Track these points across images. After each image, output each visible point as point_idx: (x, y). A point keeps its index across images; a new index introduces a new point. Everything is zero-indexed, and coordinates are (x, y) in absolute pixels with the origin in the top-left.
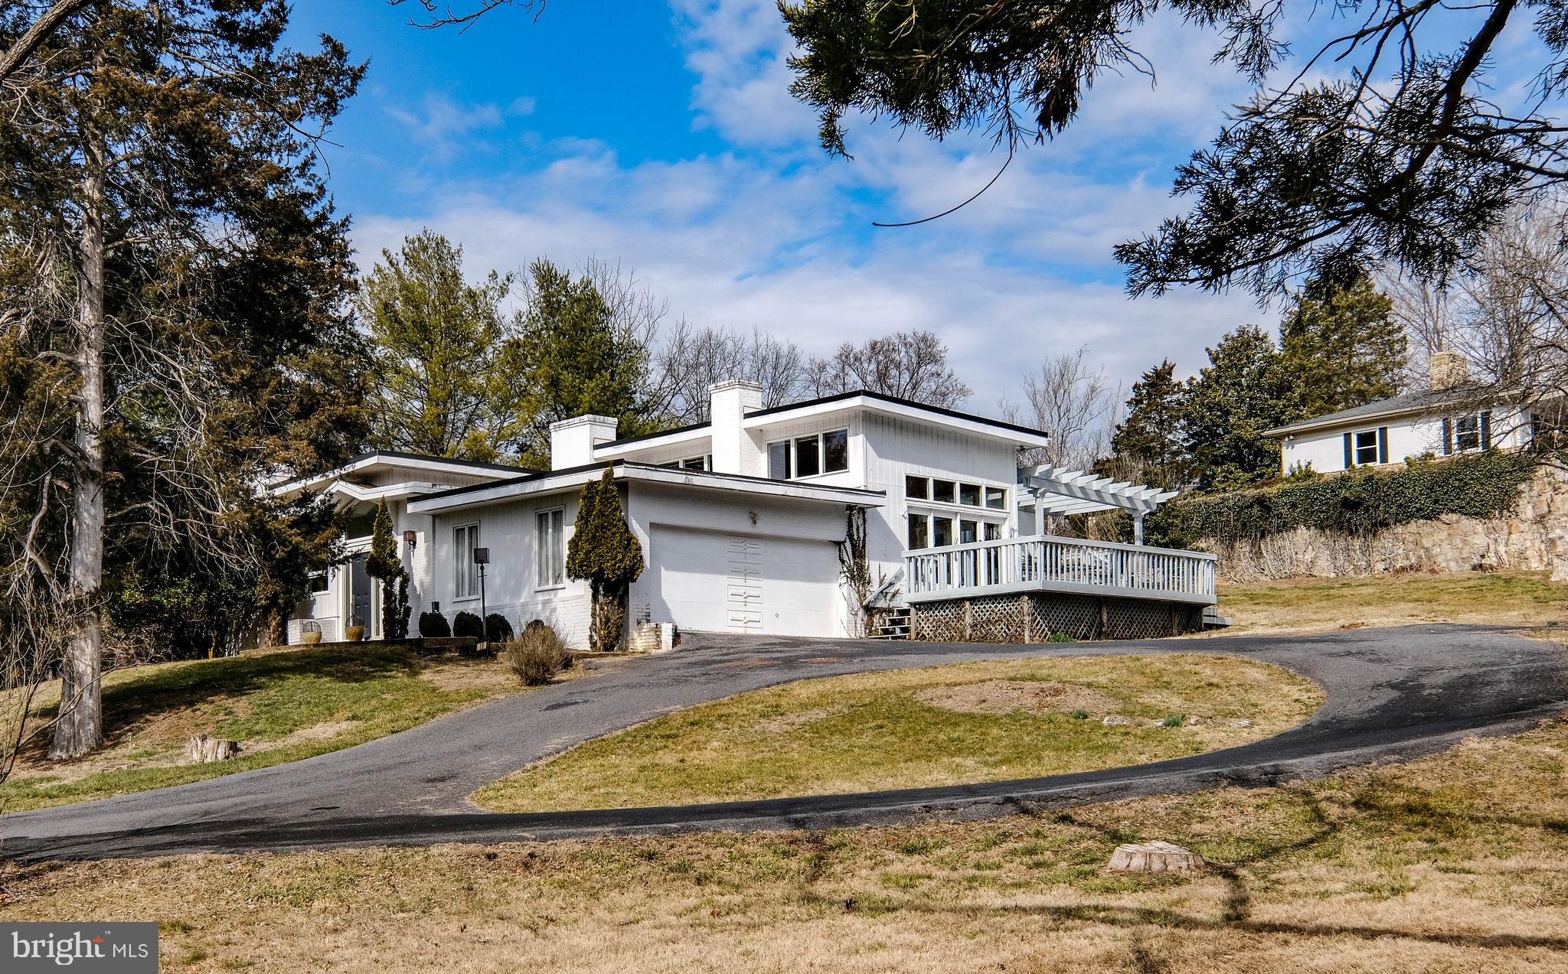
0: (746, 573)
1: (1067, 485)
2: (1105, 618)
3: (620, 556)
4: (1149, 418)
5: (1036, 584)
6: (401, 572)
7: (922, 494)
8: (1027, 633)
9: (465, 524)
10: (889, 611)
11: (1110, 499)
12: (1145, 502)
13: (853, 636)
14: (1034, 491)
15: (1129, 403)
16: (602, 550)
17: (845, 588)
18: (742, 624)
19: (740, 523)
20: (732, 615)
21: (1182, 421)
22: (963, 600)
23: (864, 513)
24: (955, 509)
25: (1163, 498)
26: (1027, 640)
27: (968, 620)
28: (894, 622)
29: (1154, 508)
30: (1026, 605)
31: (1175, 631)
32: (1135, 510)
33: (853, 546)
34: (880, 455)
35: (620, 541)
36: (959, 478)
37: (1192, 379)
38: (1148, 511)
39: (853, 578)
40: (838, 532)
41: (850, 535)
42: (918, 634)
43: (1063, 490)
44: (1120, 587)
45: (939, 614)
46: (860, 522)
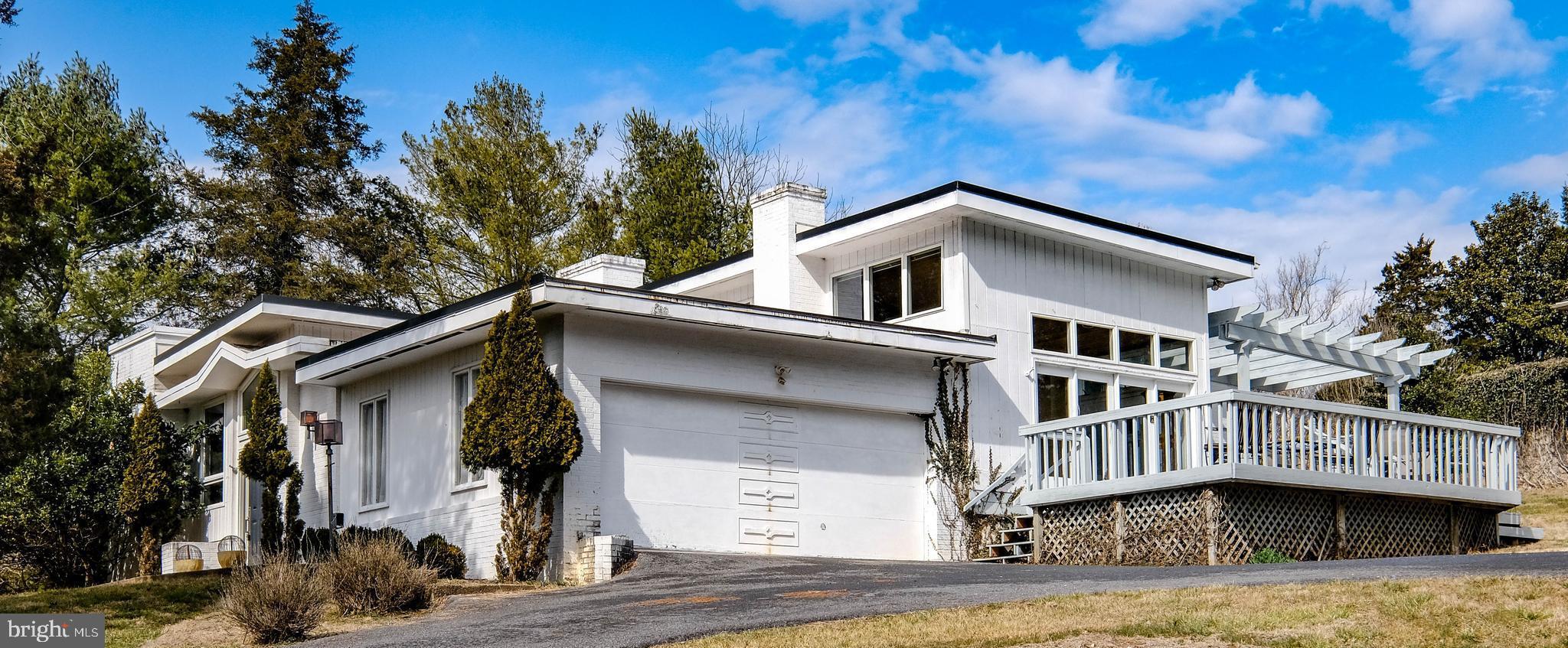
0: (770, 461)
1: (1285, 337)
2: (1342, 526)
3: (534, 429)
4: (1403, 306)
5: (1224, 471)
6: (290, 471)
7: (1061, 346)
8: (1212, 550)
9: (372, 397)
10: (1006, 520)
11: (1350, 360)
12: (1403, 364)
13: (947, 558)
14: (1235, 346)
15: (1378, 289)
16: (508, 418)
17: (935, 485)
18: (763, 540)
19: (759, 382)
20: (746, 526)
21: (1443, 309)
22: (1112, 498)
23: (965, 371)
24: (1111, 369)
25: (1429, 359)
26: (1212, 560)
27: (1120, 530)
28: (1013, 537)
29: (1417, 373)
30: (1210, 504)
31: (1455, 548)
32: (1388, 376)
33: (948, 421)
34: (991, 283)
35: (537, 405)
36: (1117, 323)
37: (1455, 258)
38: (1407, 377)
39: (947, 469)
40: (923, 400)
41: (942, 404)
42: (1045, 554)
43: (1280, 344)
44: (1367, 478)
45: (1077, 523)
46: (959, 385)
